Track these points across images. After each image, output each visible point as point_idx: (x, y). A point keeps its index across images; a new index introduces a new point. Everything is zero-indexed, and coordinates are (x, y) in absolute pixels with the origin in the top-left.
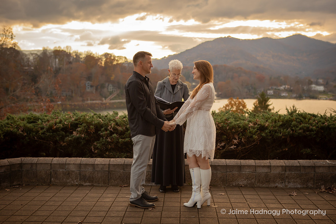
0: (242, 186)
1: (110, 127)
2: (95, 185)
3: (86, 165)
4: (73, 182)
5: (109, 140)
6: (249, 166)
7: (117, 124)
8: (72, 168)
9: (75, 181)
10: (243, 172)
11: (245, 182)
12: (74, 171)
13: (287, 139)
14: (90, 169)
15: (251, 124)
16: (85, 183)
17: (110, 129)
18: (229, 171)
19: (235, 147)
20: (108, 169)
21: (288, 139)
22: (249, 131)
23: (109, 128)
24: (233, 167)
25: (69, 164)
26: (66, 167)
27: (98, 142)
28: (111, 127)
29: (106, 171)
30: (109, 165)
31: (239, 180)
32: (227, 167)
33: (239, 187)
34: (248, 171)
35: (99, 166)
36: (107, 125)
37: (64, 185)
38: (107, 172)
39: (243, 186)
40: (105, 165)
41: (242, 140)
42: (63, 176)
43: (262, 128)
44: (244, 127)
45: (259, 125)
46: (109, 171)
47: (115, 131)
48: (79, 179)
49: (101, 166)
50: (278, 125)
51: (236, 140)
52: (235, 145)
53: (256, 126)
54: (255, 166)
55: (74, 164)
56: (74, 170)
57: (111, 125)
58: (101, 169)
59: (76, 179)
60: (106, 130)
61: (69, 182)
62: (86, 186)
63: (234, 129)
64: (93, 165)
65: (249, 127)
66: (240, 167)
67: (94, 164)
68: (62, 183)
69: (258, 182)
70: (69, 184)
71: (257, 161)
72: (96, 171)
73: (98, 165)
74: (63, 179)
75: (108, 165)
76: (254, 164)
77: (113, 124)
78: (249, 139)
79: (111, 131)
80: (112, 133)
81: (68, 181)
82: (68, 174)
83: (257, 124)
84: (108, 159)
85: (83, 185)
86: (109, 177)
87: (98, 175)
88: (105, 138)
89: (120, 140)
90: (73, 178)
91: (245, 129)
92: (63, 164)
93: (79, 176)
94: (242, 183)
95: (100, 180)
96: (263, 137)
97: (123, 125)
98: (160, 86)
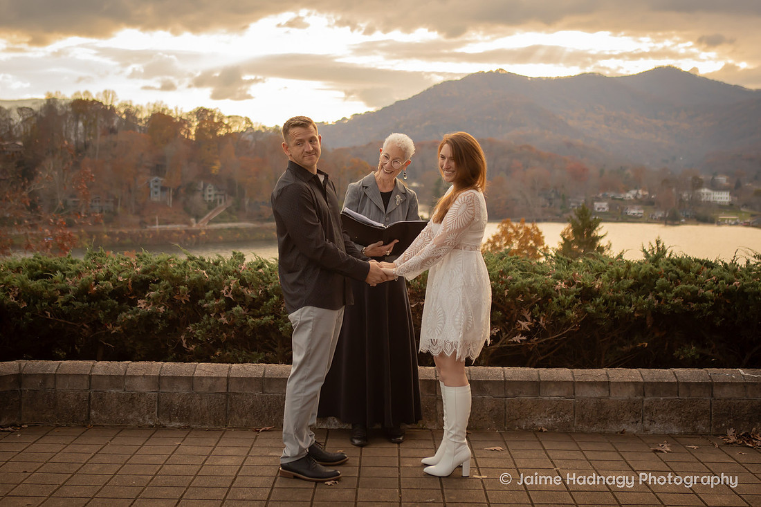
0: (541, 431)
1: (226, 288)
2: (194, 426)
3: (174, 378)
4: (141, 420)
5: (223, 319)
6: (559, 384)
7: (243, 283)
8: (141, 386)
9: (147, 416)
10: (545, 398)
11: (549, 421)
12: (144, 394)
13: (645, 319)
14: (183, 389)
15: (561, 285)
16: (171, 421)
17: (227, 294)
18: (512, 394)
19: (524, 338)
20: (226, 388)
21: (649, 321)
22: (556, 300)
23: (224, 291)
24: (521, 384)
25: (134, 376)
26: (126, 384)
27: (197, 324)
28: (230, 289)
29: (222, 393)
30: (228, 378)
31: (535, 415)
32: (506, 384)
33: (536, 432)
34: (555, 393)
35: (204, 381)
36: (219, 285)
37: (121, 427)
38: (224, 397)
39: (545, 430)
40: (218, 378)
41: (541, 322)
42: (118, 405)
43: (587, 294)
44: (544, 290)
45: (579, 285)
46: (227, 395)
47: (239, 298)
48: (156, 413)
49: (210, 382)
50: (626, 286)
51: (527, 321)
52: (524, 333)
53: (573, 288)
54: (573, 383)
55: (144, 376)
56: (144, 390)
57: (228, 284)
58: (210, 388)
59: (148, 413)
60: (217, 296)
61: (132, 420)
62: (173, 429)
63: (521, 296)
64: (190, 380)
65: (557, 291)
66: (538, 385)
67: (193, 377)
68: (116, 422)
69: (579, 421)
70: (133, 424)
71: (578, 372)
72: (197, 393)
73: (201, 378)
74: (118, 413)
75: (225, 380)
76: (570, 378)
77: (233, 281)
78: (558, 320)
79: (228, 299)
80: (230, 304)
81: (130, 417)
82: (132, 400)
83: (574, 283)
84: (225, 365)
85: (165, 427)
86: (229, 409)
87: (201, 404)
88: (214, 316)
89: (251, 320)
90: (142, 410)
91: (547, 295)
92: (118, 377)
93: (156, 405)
94: (542, 422)
95: (207, 415)
96: (589, 314)
97: (258, 284)
98: (354, 195)
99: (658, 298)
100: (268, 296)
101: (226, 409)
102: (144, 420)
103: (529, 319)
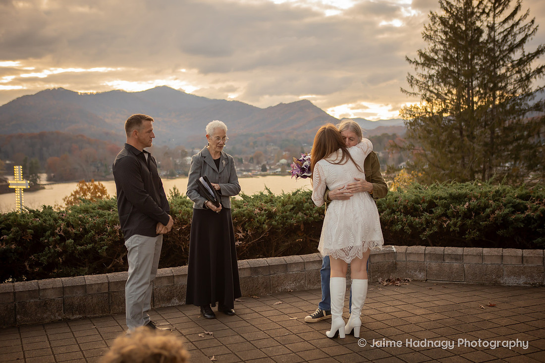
0: (290, 291)
1: (58, 229)
2: (89, 316)
3: (73, 287)
4: (53, 317)
5: (59, 249)
6: (297, 264)
7: (68, 224)
8: (51, 295)
9: (57, 314)
10: (290, 273)
11: (293, 285)
12: (54, 299)
13: (300, 226)
14: (80, 293)
15: (257, 211)
16: (73, 315)
17: (59, 232)
18: (273, 273)
19: (241, 242)
20: (108, 289)
21: (302, 227)
22: (256, 220)
23: (57, 231)
24: (277, 266)
25: (45, 289)
26: (41, 294)
27: (40, 254)
28: (61, 229)
29: (105, 293)
30: (109, 283)
31: (286, 283)
33: (286, 293)
34: (295, 270)
35: (93, 286)
36: (53, 228)
37: (41, 324)
38: (107, 295)
39: (292, 291)
40: (102, 284)
41: (249, 233)
42: (36, 309)
43: (271, 215)
44: (248, 215)
45: (266, 210)
46: (109, 293)
47: (67, 235)
48: (62, 311)
49: (97, 286)
50: (289, 209)
51: (241, 233)
52: (240, 240)
53: (263, 212)
54: (304, 263)
55: (52, 288)
56: (53, 297)
57: (60, 226)
58: (97, 291)
59: (57, 312)
60: (53, 234)
61: (47, 318)
62: (76, 320)
63: (236, 219)
64: (84, 287)
65: (255, 214)
66: (286, 266)
67: (86, 285)
68: (35, 321)
69: (308, 284)
70: (47, 321)
71: (304, 256)
72: (90, 295)
73: (91, 285)
74: (36, 315)
75: (107, 284)
76: (301, 260)
77: (63, 225)
78: (258, 230)
79: (60, 235)
80: (63, 239)
81: (45, 316)
82: (45, 305)
83: (263, 209)
84: (103, 275)
85: (70, 319)
86: (110, 302)
87: (92, 301)
88: (52, 248)
89: (79, 247)
90: (53, 310)
91: (250, 217)
92: (34, 291)
93: (62, 306)
94: (290, 286)
95: (97, 308)
96: (273, 225)
97: (79, 225)
98: (198, 163)
99: (305, 214)
100: (86, 231)
101: (109, 302)
102: (55, 317)
103: (241, 232)
